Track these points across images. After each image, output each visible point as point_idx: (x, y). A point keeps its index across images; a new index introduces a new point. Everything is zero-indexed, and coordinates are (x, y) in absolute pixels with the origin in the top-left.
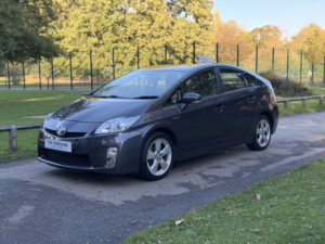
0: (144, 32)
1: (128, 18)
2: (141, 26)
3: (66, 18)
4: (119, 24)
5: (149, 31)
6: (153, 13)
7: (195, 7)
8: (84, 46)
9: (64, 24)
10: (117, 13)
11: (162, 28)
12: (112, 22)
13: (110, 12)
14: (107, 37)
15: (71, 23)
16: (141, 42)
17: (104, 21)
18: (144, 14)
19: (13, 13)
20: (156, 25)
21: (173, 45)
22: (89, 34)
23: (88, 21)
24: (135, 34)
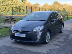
2: (10, 2)
4: (4, 1)
5: (11, 4)
11: (15, 3)
12: (2, 1)
14: (1, 4)
16: (10, 6)
20: (13, 2)
21: (17, 7)
24: (8, 4)
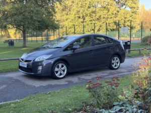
0: (104, 16)
1: (97, 10)
2: (103, 13)
3: (70, 10)
4: (93, 13)
6: (109, 7)
7: (129, 3)
8: (77, 23)
9: (69, 13)
10: (92, 8)
11: (113, 14)
12: (90, 12)
13: (89, 7)
14: (87, 19)
15: (71, 13)
16: (103, 20)
17: (86, 11)
18: (105, 7)
19: (37, 11)
20: (110, 13)
22: (79, 17)
23: (79, 12)
24: (100, 17)
